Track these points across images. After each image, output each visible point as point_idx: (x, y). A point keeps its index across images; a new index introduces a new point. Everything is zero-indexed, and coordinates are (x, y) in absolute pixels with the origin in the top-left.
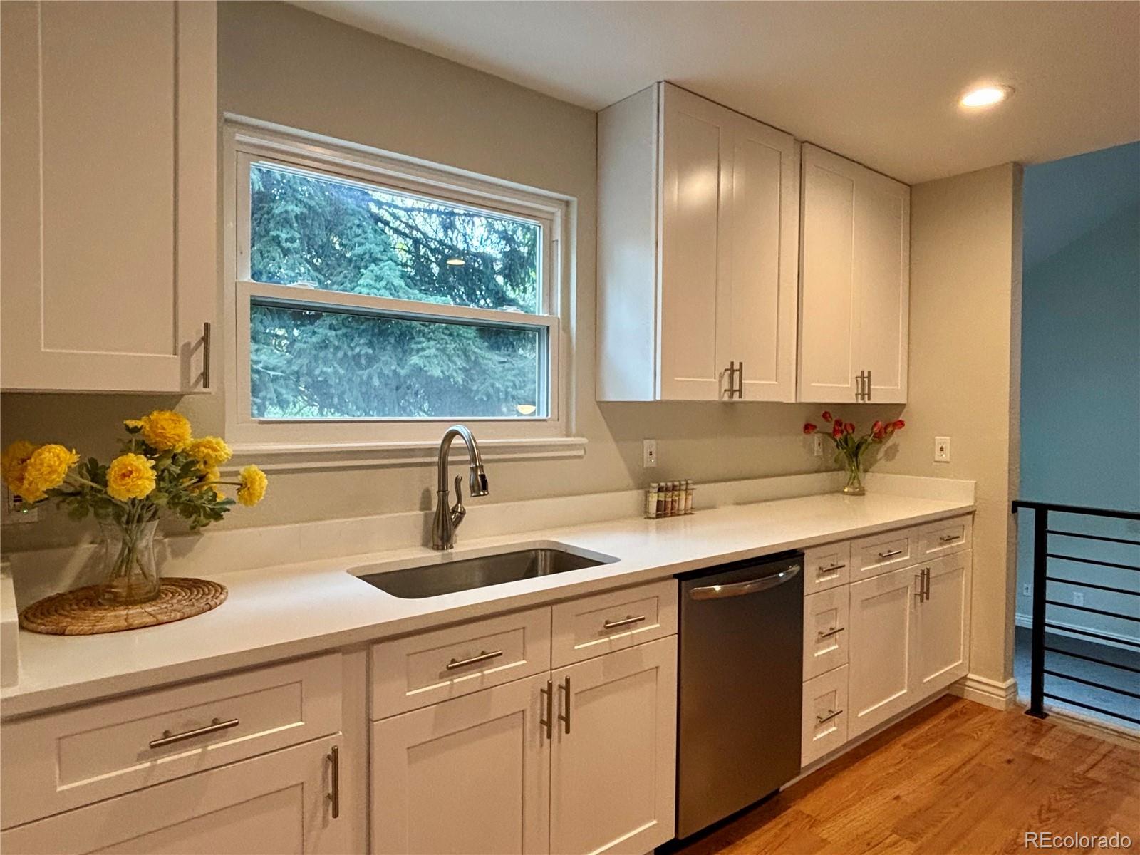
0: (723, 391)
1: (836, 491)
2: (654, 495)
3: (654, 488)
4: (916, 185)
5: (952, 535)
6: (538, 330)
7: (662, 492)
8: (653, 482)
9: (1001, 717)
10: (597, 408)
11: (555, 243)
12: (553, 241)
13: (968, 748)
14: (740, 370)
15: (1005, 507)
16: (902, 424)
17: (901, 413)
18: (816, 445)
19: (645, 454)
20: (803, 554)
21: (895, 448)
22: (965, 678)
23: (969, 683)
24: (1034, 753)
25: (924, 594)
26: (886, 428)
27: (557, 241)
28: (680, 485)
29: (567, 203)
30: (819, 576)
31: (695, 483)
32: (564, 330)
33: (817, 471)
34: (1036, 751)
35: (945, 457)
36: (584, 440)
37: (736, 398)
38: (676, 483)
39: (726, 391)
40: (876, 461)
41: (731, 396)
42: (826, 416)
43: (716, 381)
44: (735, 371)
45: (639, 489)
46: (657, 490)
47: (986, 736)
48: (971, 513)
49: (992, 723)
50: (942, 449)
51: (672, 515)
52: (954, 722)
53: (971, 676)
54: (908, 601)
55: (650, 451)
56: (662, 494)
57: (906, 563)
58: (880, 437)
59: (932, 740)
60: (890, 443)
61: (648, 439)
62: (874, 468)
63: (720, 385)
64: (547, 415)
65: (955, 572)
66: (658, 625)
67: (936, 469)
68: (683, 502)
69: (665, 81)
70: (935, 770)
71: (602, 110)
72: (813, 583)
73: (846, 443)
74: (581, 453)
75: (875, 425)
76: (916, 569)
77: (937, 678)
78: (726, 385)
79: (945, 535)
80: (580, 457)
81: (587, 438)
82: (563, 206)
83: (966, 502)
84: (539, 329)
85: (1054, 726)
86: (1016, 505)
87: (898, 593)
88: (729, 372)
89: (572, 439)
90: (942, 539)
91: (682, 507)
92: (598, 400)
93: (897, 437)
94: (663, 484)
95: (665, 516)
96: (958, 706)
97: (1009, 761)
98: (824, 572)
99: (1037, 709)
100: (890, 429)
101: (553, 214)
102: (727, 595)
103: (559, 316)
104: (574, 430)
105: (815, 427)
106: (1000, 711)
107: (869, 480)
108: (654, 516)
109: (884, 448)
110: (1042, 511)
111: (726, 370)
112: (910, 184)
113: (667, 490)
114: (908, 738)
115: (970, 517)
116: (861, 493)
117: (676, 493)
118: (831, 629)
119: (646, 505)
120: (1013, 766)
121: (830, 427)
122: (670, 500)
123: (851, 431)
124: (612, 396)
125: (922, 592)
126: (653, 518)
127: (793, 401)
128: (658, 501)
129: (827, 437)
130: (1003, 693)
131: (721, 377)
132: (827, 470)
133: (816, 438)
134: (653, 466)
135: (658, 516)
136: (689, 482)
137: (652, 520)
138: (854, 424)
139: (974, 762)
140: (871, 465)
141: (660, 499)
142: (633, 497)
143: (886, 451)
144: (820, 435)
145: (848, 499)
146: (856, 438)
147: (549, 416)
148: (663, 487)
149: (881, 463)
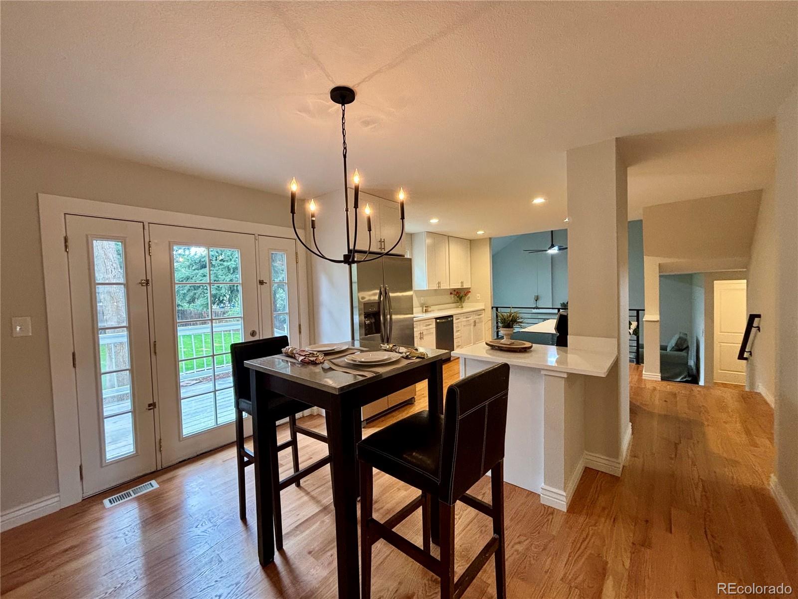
1: (457, 307)
3: (424, 306)
5: (481, 313)
15: (491, 308)
16: (470, 292)
17: (470, 289)
19: (421, 300)
20: (452, 316)
21: (469, 297)
25: (475, 325)
33: (453, 303)
35: (479, 298)
37: (439, 288)
42: (455, 291)
44: (439, 283)
45: (421, 307)
48: (484, 310)
51: (428, 312)
54: (472, 326)
57: (471, 319)
58: (466, 295)
61: (422, 297)
65: (481, 321)
67: (477, 301)
72: (454, 320)
73: (459, 297)
75: (465, 293)
76: (473, 320)
78: (437, 286)
79: (479, 314)
83: (483, 307)
86: (492, 308)
87: (470, 324)
91: (429, 309)
93: (469, 295)
98: (457, 319)
100: (467, 293)
105: (452, 294)
107: (464, 304)
108: (425, 312)
109: (467, 297)
110: (497, 308)
112: (469, 241)
116: (462, 306)
118: (458, 330)
121: (455, 293)
127: (450, 288)
128: (425, 309)
129: (455, 295)
131: (437, 284)
132: (455, 303)
133: (453, 296)
134: (423, 302)
136: (430, 306)
138: (461, 292)
140: (464, 301)
142: (420, 309)
145: (460, 307)
146: (461, 295)
148: (426, 306)
149: (466, 301)
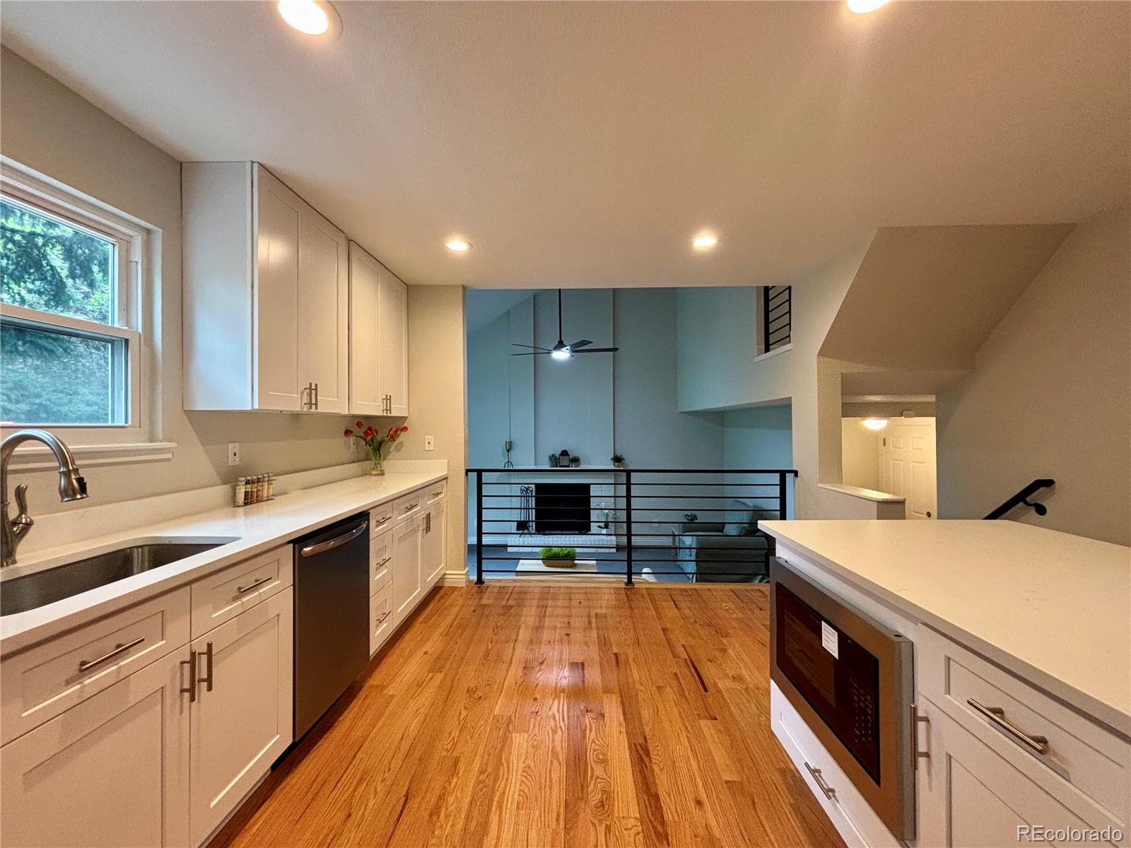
0: (303, 403)
1: (365, 474)
2: (242, 487)
3: (242, 481)
4: (410, 285)
5: (439, 492)
6: (112, 342)
7: (249, 484)
8: (241, 477)
9: (463, 591)
10: (185, 417)
11: (134, 264)
12: (131, 262)
13: (455, 610)
14: (316, 389)
15: (463, 473)
16: (405, 429)
17: (404, 422)
18: (352, 444)
19: (229, 455)
20: (369, 513)
21: (401, 444)
22: (445, 574)
23: (447, 576)
24: (484, 603)
25: (428, 529)
26: (396, 431)
27: (137, 262)
28: (264, 477)
29: (149, 231)
30: (377, 526)
31: (275, 475)
32: (146, 344)
33: (353, 462)
34: (484, 602)
35: (431, 448)
36: (173, 445)
37: (313, 409)
38: (260, 476)
39: (305, 404)
40: (389, 453)
41: (311, 408)
42: (359, 424)
43: (299, 396)
44: (312, 390)
45: (224, 484)
46: (244, 483)
47: (460, 602)
48: (446, 478)
49: (461, 595)
50: (429, 443)
51: (258, 501)
52: (443, 601)
53: (447, 572)
54: (420, 534)
55: (233, 453)
56: (249, 486)
57: (419, 512)
58: (393, 438)
59: (435, 614)
60: (398, 441)
61: (232, 442)
62: (389, 457)
63: (301, 401)
64: (126, 422)
65: (439, 514)
66: (279, 582)
67: (427, 455)
68: (265, 491)
69: (259, 164)
70: (441, 630)
71: (186, 162)
72: (375, 531)
73: (373, 441)
74: (170, 456)
75: (391, 430)
76: (423, 514)
77: (431, 580)
78: (306, 400)
79: (435, 492)
80: (168, 460)
81: (176, 442)
82: (145, 234)
83: (443, 473)
84: (114, 341)
85: (488, 587)
86: (468, 471)
87: (414, 531)
88: (308, 390)
89: (159, 443)
90: (434, 494)
91: (265, 495)
92: (185, 409)
93: (402, 437)
94: (249, 478)
95: (251, 503)
96: (442, 592)
97: (474, 611)
98: (379, 523)
99: (480, 581)
100: (398, 433)
101: (131, 237)
102: (315, 553)
103: (140, 330)
104: (160, 435)
105: (352, 432)
106: (462, 588)
107: (385, 464)
108: (243, 504)
109: (395, 444)
110: (479, 472)
111: (305, 389)
112: (408, 284)
113: (253, 482)
114: (421, 618)
115: (445, 481)
116: (382, 474)
117: (260, 484)
118: (384, 560)
119: (234, 496)
120: (477, 612)
121: (361, 432)
122: (255, 490)
123: (375, 434)
124: (201, 406)
125: (427, 528)
126: (242, 506)
127: (347, 413)
128: (246, 492)
129: (359, 438)
130: (464, 577)
131: (302, 393)
132: (359, 461)
133: (352, 439)
134: (237, 464)
135: (246, 504)
136: (270, 474)
137: (240, 508)
138: (377, 429)
139: (458, 617)
140: (386, 456)
141: (247, 490)
142: (221, 491)
143: (396, 446)
144: (355, 438)
145: (374, 478)
146: (379, 438)
147: (130, 423)
148: (249, 480)
149: (393, 454)
